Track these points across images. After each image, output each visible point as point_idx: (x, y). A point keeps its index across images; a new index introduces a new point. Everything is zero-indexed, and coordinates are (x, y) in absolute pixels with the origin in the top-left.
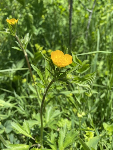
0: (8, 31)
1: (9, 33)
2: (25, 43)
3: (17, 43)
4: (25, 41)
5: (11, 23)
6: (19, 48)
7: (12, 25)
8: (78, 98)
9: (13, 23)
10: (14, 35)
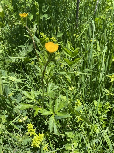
0: (20, 23)
1: (21, 24)
2: (33, 32)
3: (27, 31)
4: (33, 30)
5: (23, 16)
6: (29, 36)
7: (23, 18)
8: (69, 75)
9: (25, 16)
10: (25, 26)
